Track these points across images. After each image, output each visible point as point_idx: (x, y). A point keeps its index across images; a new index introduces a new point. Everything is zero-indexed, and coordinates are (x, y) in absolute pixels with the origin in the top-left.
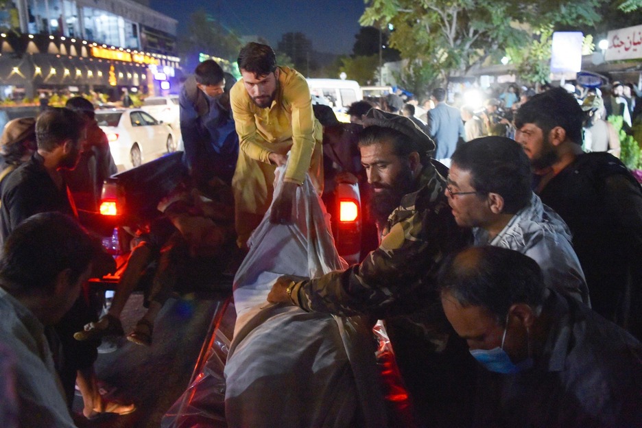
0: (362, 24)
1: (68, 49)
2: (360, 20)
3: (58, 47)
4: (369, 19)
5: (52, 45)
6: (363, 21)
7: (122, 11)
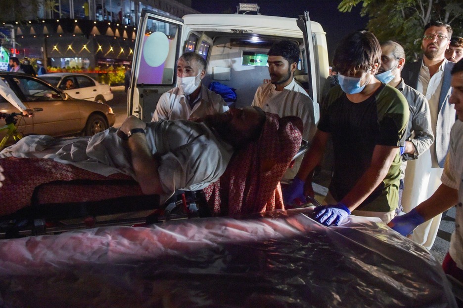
0: (341, 10)
1: (121, 33)
2: (339, 6)
3: (114, 31)
4: (347, 5)
5: (109, 29)
6: (341, 8)
7: (167, 8)
